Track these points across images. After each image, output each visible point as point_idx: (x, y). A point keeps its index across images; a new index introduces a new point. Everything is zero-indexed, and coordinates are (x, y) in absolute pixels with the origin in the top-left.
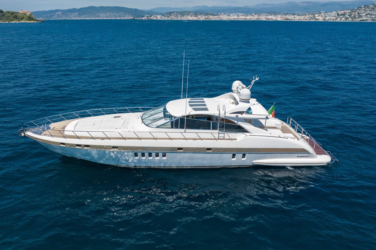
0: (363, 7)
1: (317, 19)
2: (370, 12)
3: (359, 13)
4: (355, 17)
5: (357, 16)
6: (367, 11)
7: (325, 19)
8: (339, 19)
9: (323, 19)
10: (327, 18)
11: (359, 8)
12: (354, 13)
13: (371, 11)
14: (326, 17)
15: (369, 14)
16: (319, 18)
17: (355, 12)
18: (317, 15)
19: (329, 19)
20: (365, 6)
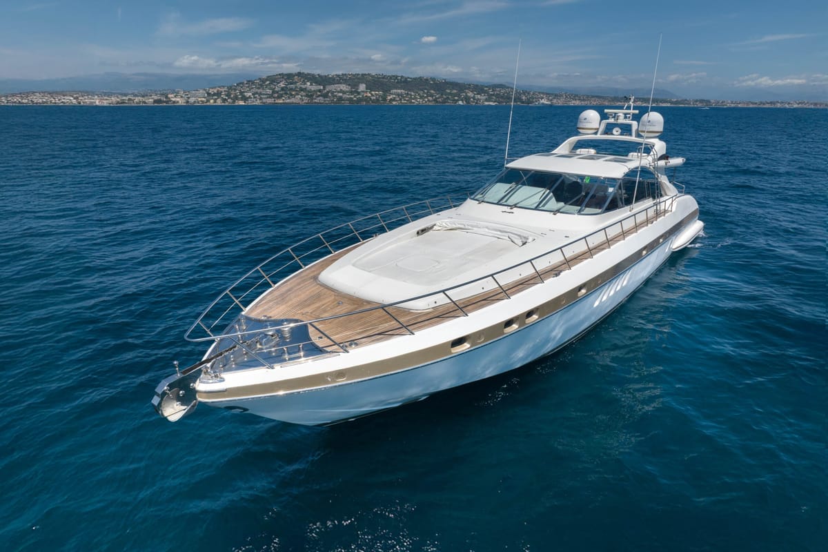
0: (245, 82)
1: (174, 102)
2: (259, 91)
3: (241, 93)
4: (236, 98)
5: (240, 97)
6: (253, 88)
7: (187, 102)
8: (212, 101)
9: (184, 101)
10: (192, 100)
11: (241, 83)
12: (233, 92)
13: (259, 88)
14: (189, 98)
15: (257, 93)
16: (178, 99)
17: (235, 90)
18: (172, 96)
19: (195, 102)
20: (249, 81)
